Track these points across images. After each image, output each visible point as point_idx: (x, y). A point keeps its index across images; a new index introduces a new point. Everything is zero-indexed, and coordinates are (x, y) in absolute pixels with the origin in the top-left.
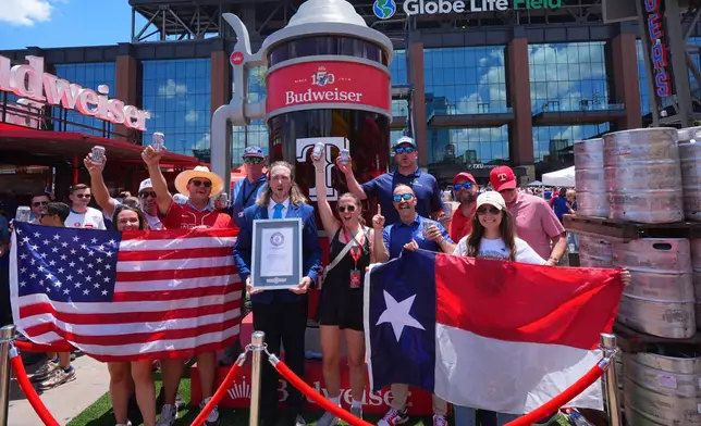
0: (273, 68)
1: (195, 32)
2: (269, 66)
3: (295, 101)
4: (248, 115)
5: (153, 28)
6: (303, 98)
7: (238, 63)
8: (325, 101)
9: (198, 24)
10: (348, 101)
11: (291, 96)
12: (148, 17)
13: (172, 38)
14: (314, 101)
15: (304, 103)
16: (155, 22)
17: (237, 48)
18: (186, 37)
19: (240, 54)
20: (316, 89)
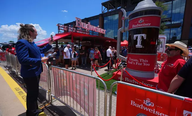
0: (131, 20)
1: (115, 8)
2: (130, 19)
3: (134, 27)
4: (125, 30)
5: (106, 9)
6: (136, 26)
7: (123, 19)
8: (141, 26)
9: (116, 5)
10: (147, 26)
11: (134, 26)
12: (105, 6)
13: (110, 10)
14: (138, 26)
15: (136, 27)
16: (106, 8)
17: (123, 16)
18: (113, 10)
19: (124, 17)
20: (139, 24)
